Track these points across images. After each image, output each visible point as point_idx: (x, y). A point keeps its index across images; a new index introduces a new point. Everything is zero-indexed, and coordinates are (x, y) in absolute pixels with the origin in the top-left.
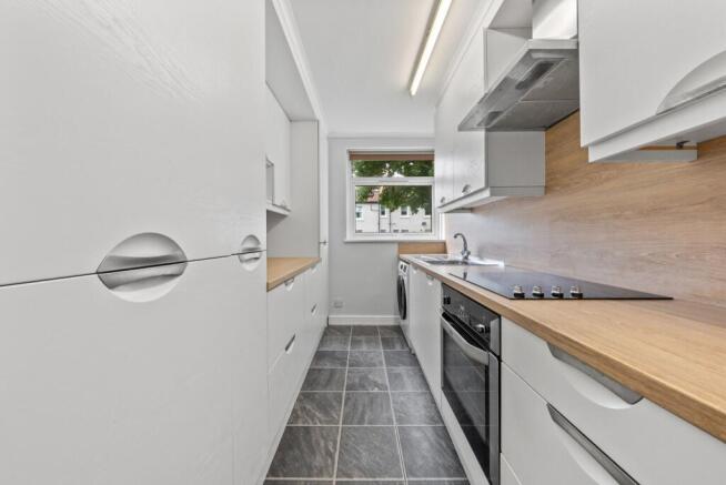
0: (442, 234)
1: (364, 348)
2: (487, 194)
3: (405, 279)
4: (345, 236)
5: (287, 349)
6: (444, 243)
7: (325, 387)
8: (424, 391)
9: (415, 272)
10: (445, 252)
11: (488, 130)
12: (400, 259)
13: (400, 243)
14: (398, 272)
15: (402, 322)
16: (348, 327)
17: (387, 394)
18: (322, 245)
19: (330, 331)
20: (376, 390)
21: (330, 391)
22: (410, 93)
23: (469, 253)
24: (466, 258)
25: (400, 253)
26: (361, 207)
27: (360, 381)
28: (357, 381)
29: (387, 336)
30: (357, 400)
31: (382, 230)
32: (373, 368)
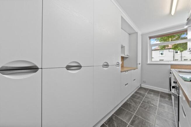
1: (152, 95)
5: (126, 85)
7: (137, 99)
13: (172, 65)
16: (148, 89)
17: (157, 108)
18: (138, 65)
19: (141, 88)
20: (153, 105)
21: (138, 100)
22: (171, 15)
25: (171, 68)
26: (163, 51)
27: (148, 102)
28: (147, 101)
29: (163, 95)
30: (145, 105)
31: (175, 60)
32: (153, 101)
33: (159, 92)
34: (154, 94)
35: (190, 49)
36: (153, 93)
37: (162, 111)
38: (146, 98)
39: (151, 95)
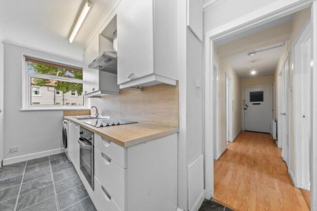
0: (88, 106)
1: (37, 170)
2: (100, 92)
3: (67, 128)
4: (21, 107)
6: (90, 110)
8: (75, 175)
9: (71, 124)
10: (90, 114)
11: (100, 70)
12: (64, 119)
13: (64, 111)
14: (63, 125)
15: (66, 150)
17: (52, 185)
20: (45, 186)
22: (69, 41)
23: (98, 114)
24: (97, 116)
25: (64, 116)
26: (39, 88)
27: (32, 186)
28: (30, 187)
29: (55, 159)
30: (29, 196)
31: (57, 103)
32: (43, 177)
33: (48, 157)
34: (40, 166)
35: (86, 92)
36: (37, 164)
37: (62, 183)
38: (26, 183)
39: (34, 171)
